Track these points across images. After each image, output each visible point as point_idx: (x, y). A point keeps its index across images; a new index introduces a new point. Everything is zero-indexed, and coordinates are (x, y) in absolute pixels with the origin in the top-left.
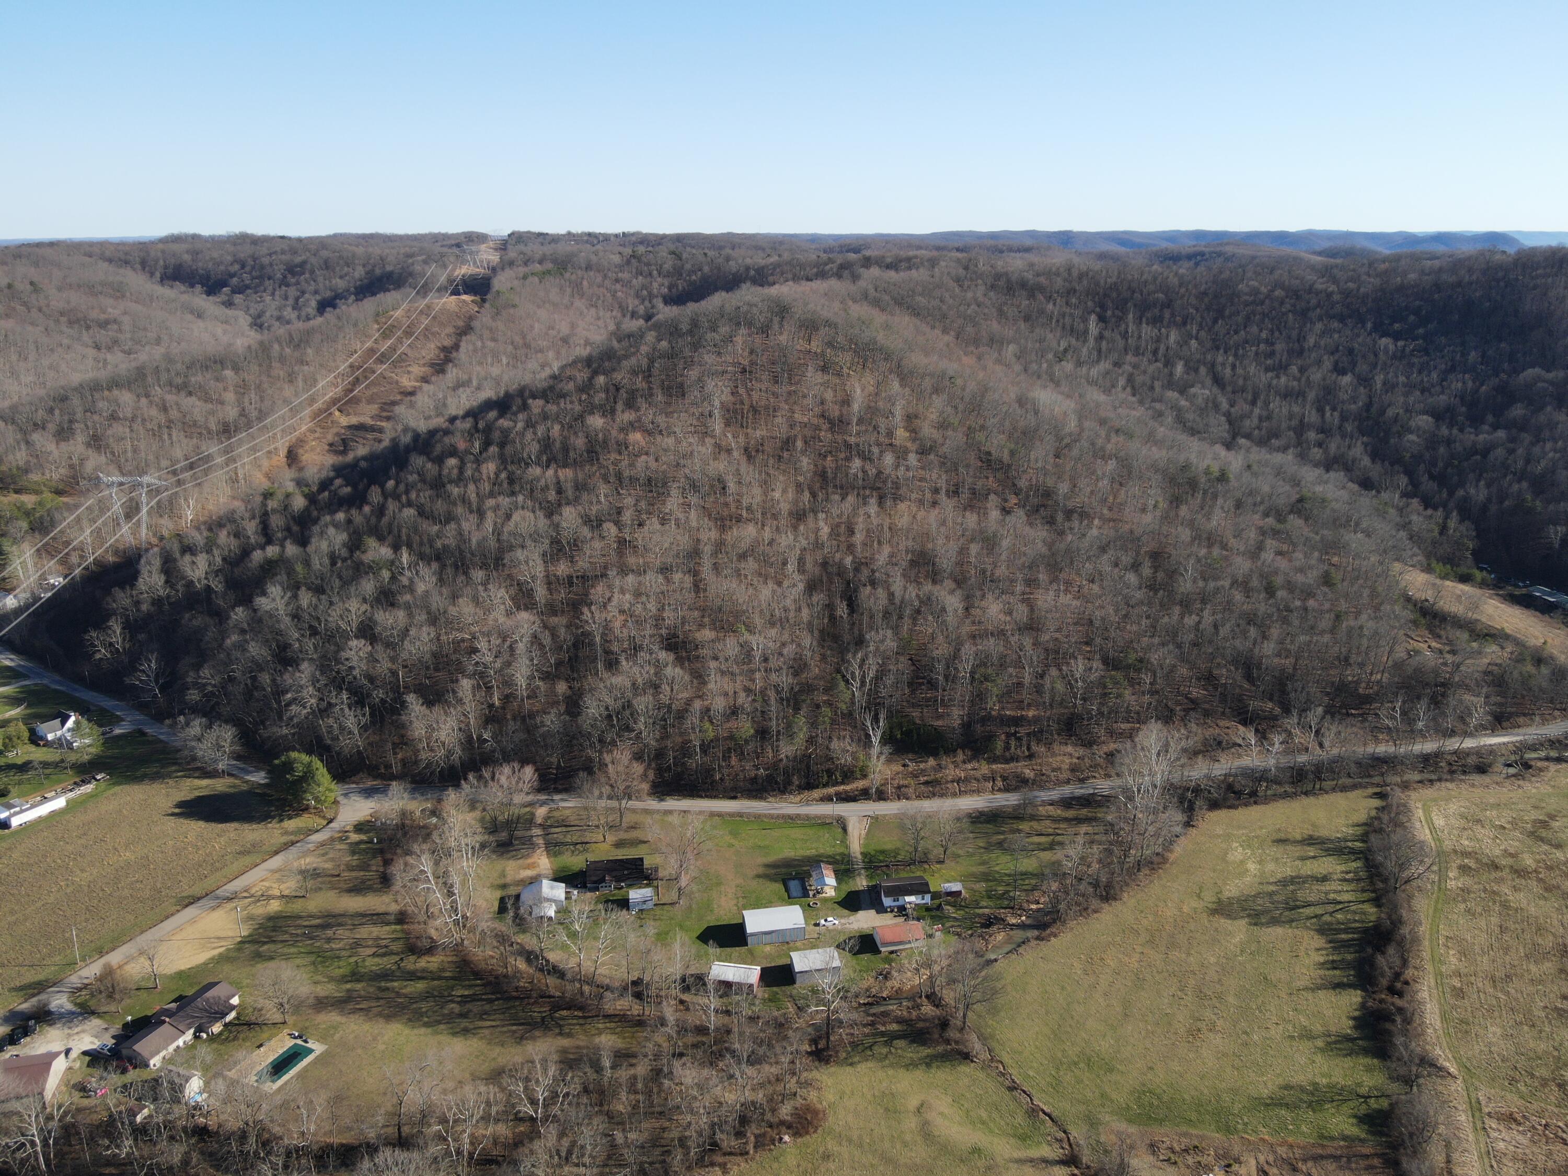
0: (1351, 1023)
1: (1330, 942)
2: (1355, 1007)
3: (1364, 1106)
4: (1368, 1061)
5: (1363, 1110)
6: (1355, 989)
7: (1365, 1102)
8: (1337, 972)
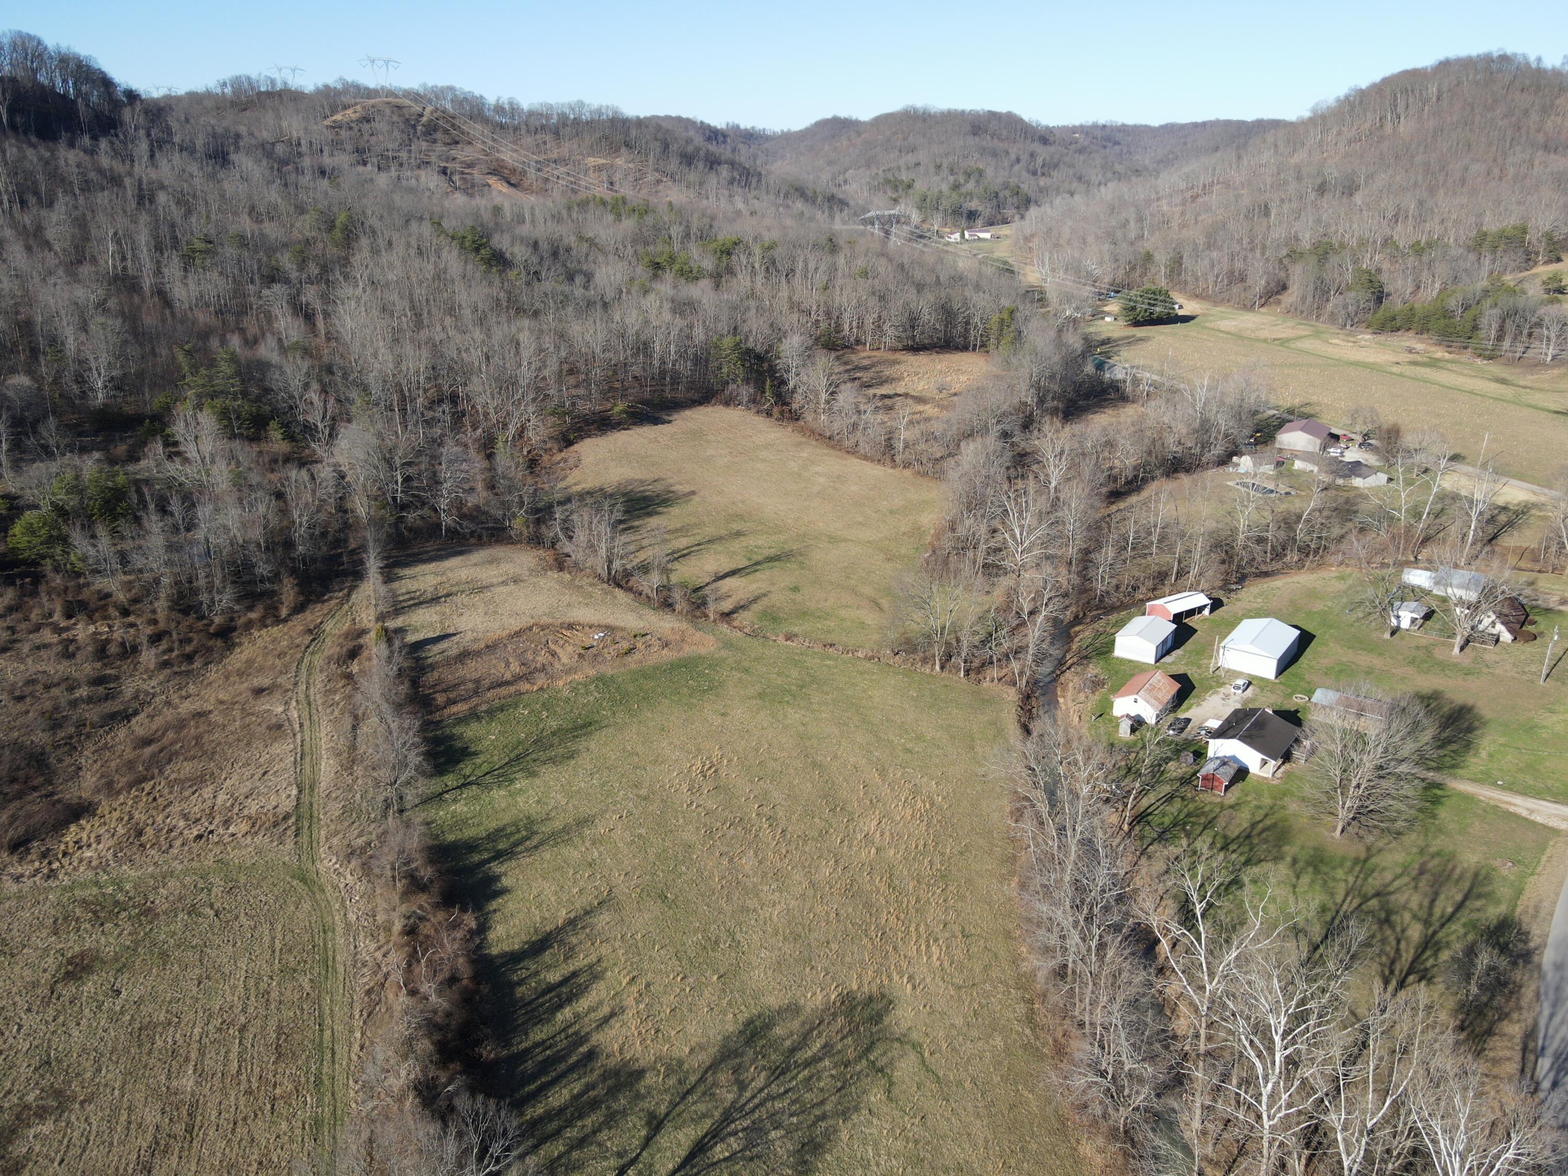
0: (506, 882)
1: (591, 1055)
2: (497, 916)
3: (467, 771)
4: (469, 833)
5: (467, 768)
6: (503, 955)
7: (465, 777)
8: (553, 977)
